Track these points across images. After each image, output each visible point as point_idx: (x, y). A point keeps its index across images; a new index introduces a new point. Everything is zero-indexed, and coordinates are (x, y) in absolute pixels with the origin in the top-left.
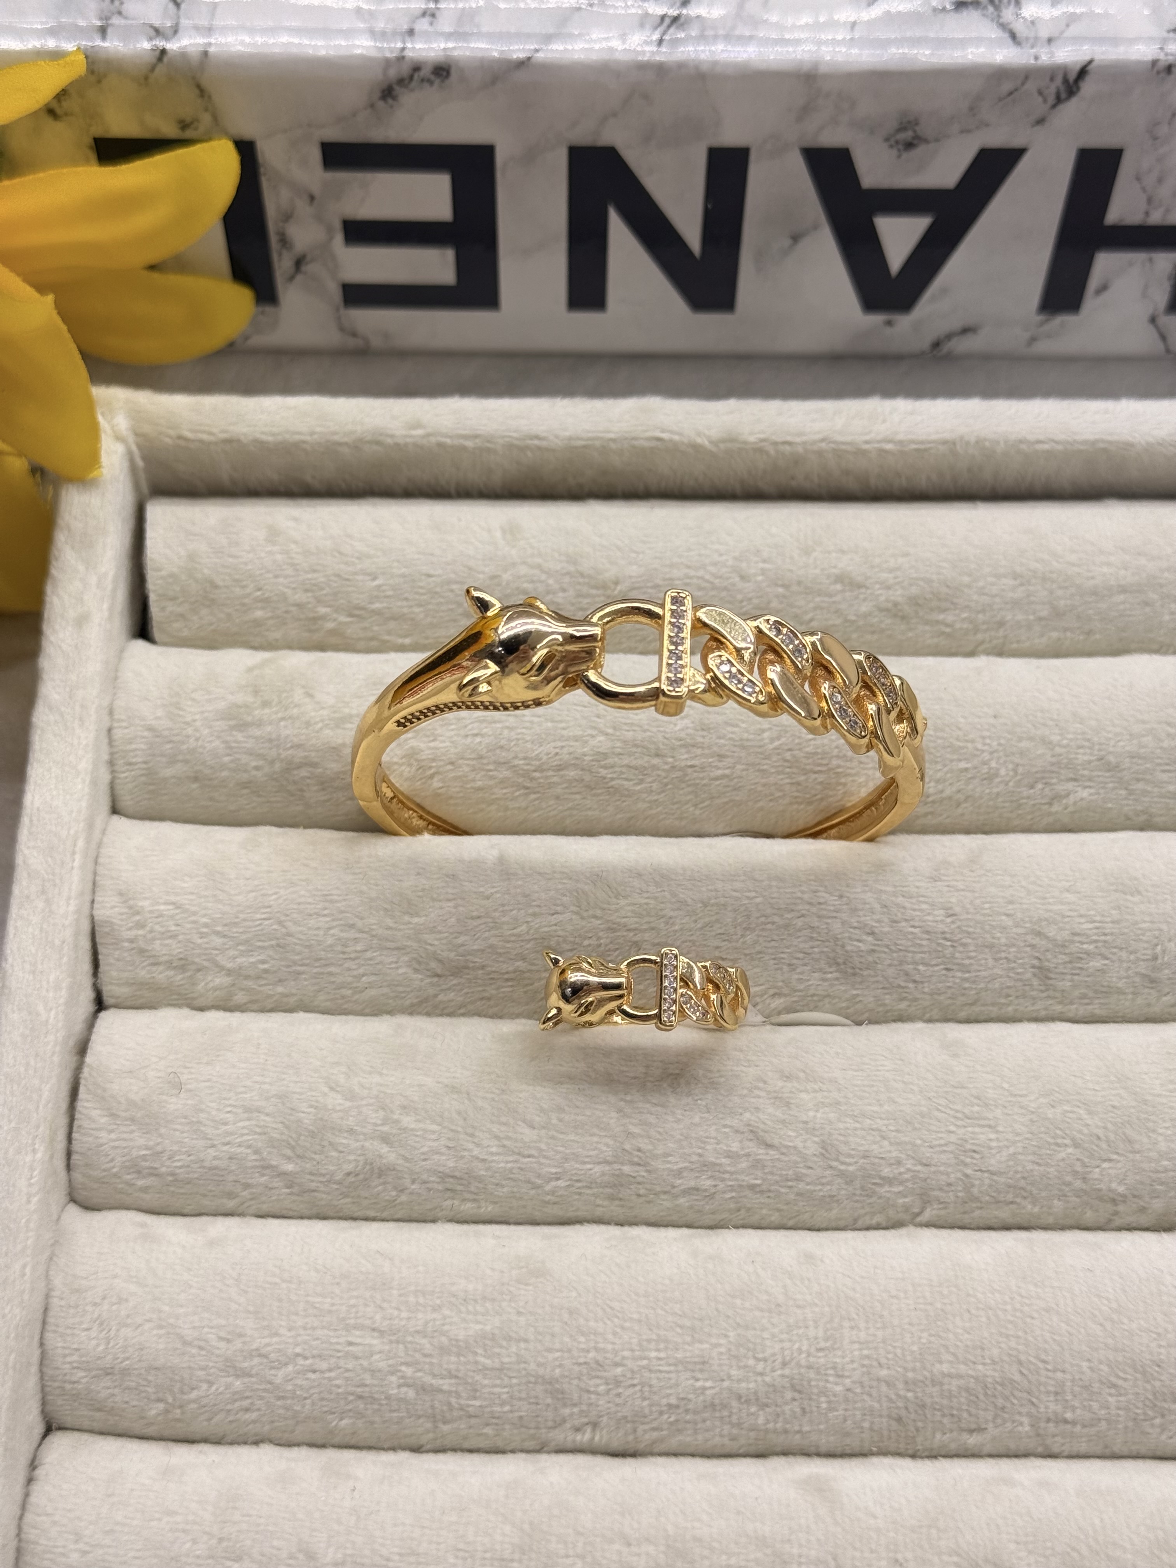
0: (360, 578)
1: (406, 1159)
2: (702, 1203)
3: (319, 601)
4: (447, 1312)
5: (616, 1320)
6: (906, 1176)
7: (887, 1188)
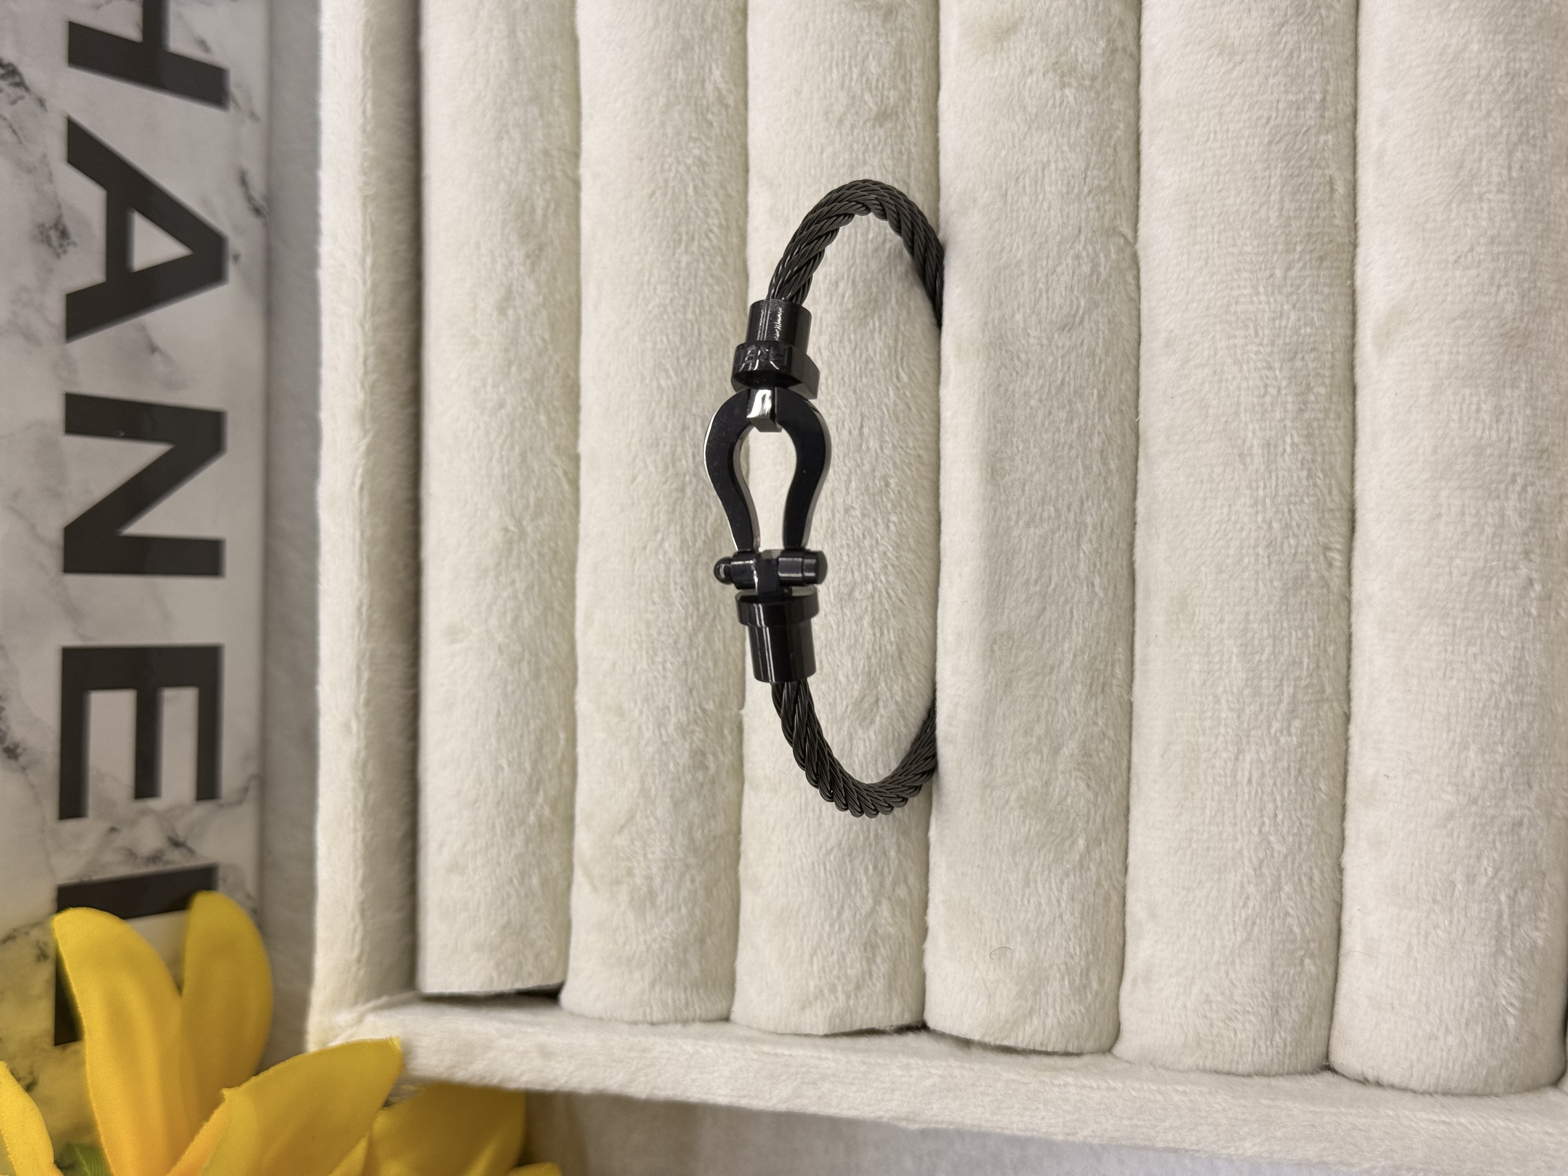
0: (500, 782)
1: (1075, 731)
2: (1115, 446)
3: (522, 822)
5: (1229, 529)
6: (1090, 249)
7: (1102, 269)
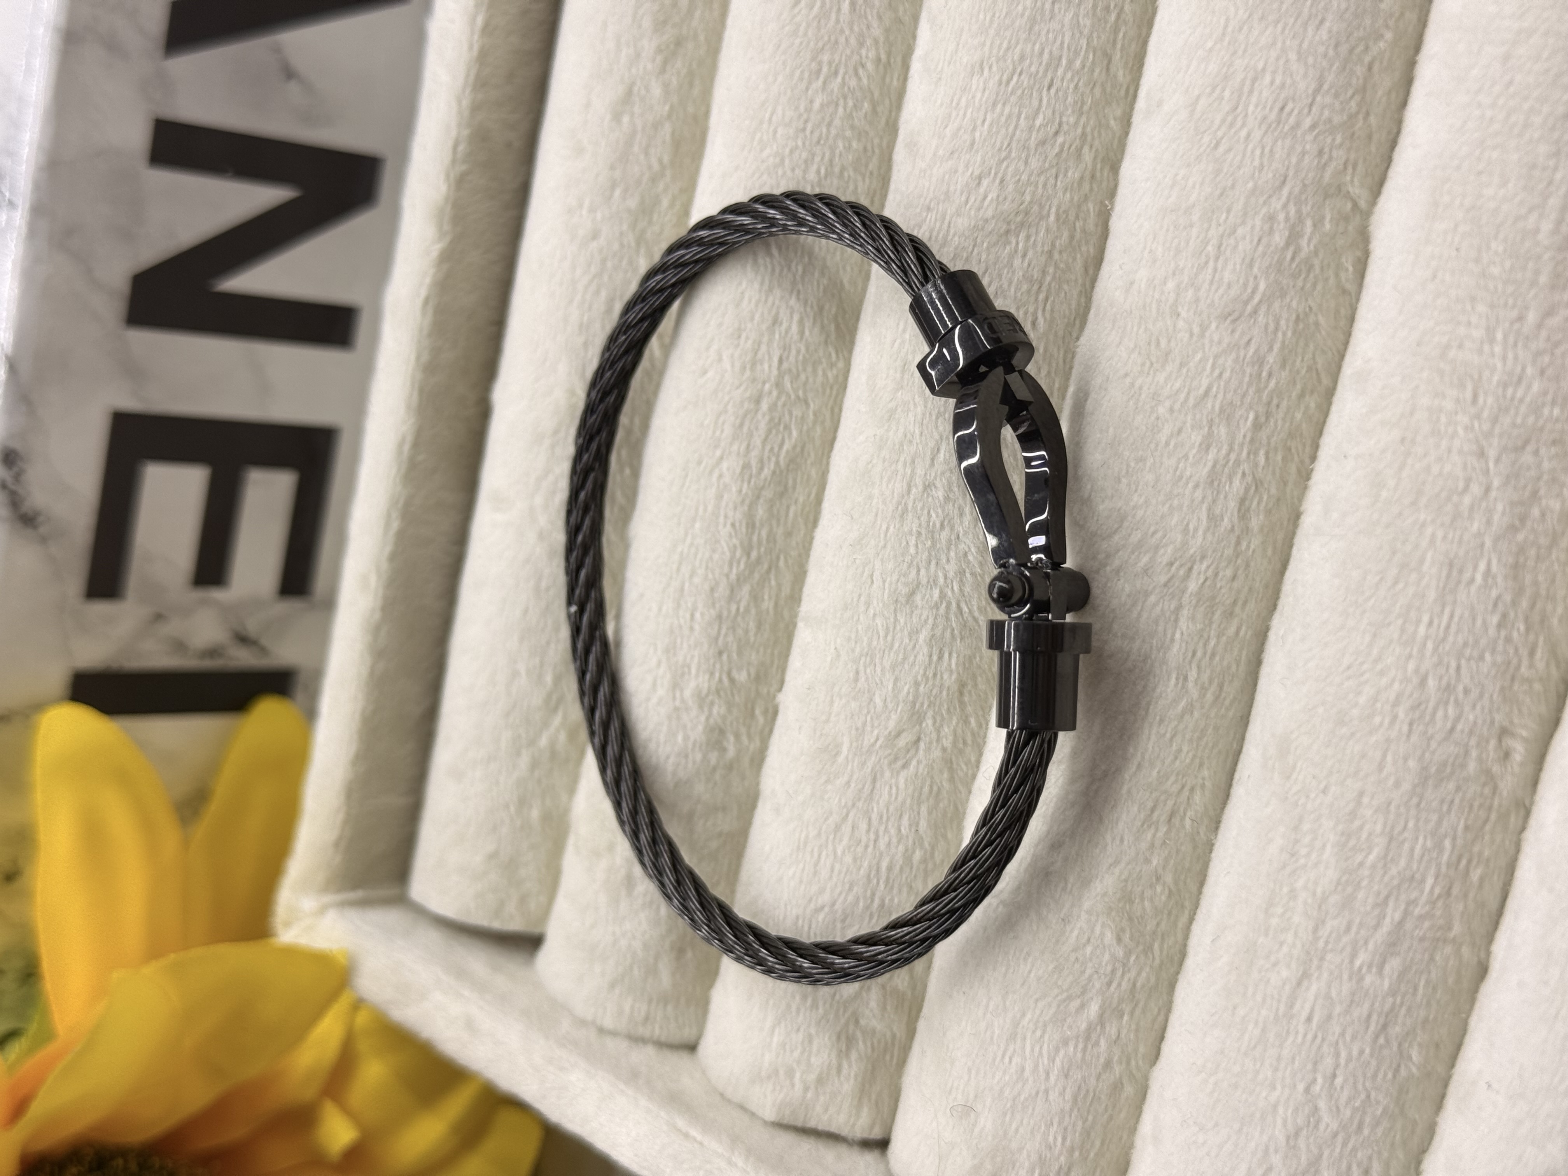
0: (514, 690)
1: (1117, 862)
2: (1265, 497)
3: (532, 743)
4: (1300, 884)
5: (1365, 667)
6: (1293, 212)
7: (1304, 242)
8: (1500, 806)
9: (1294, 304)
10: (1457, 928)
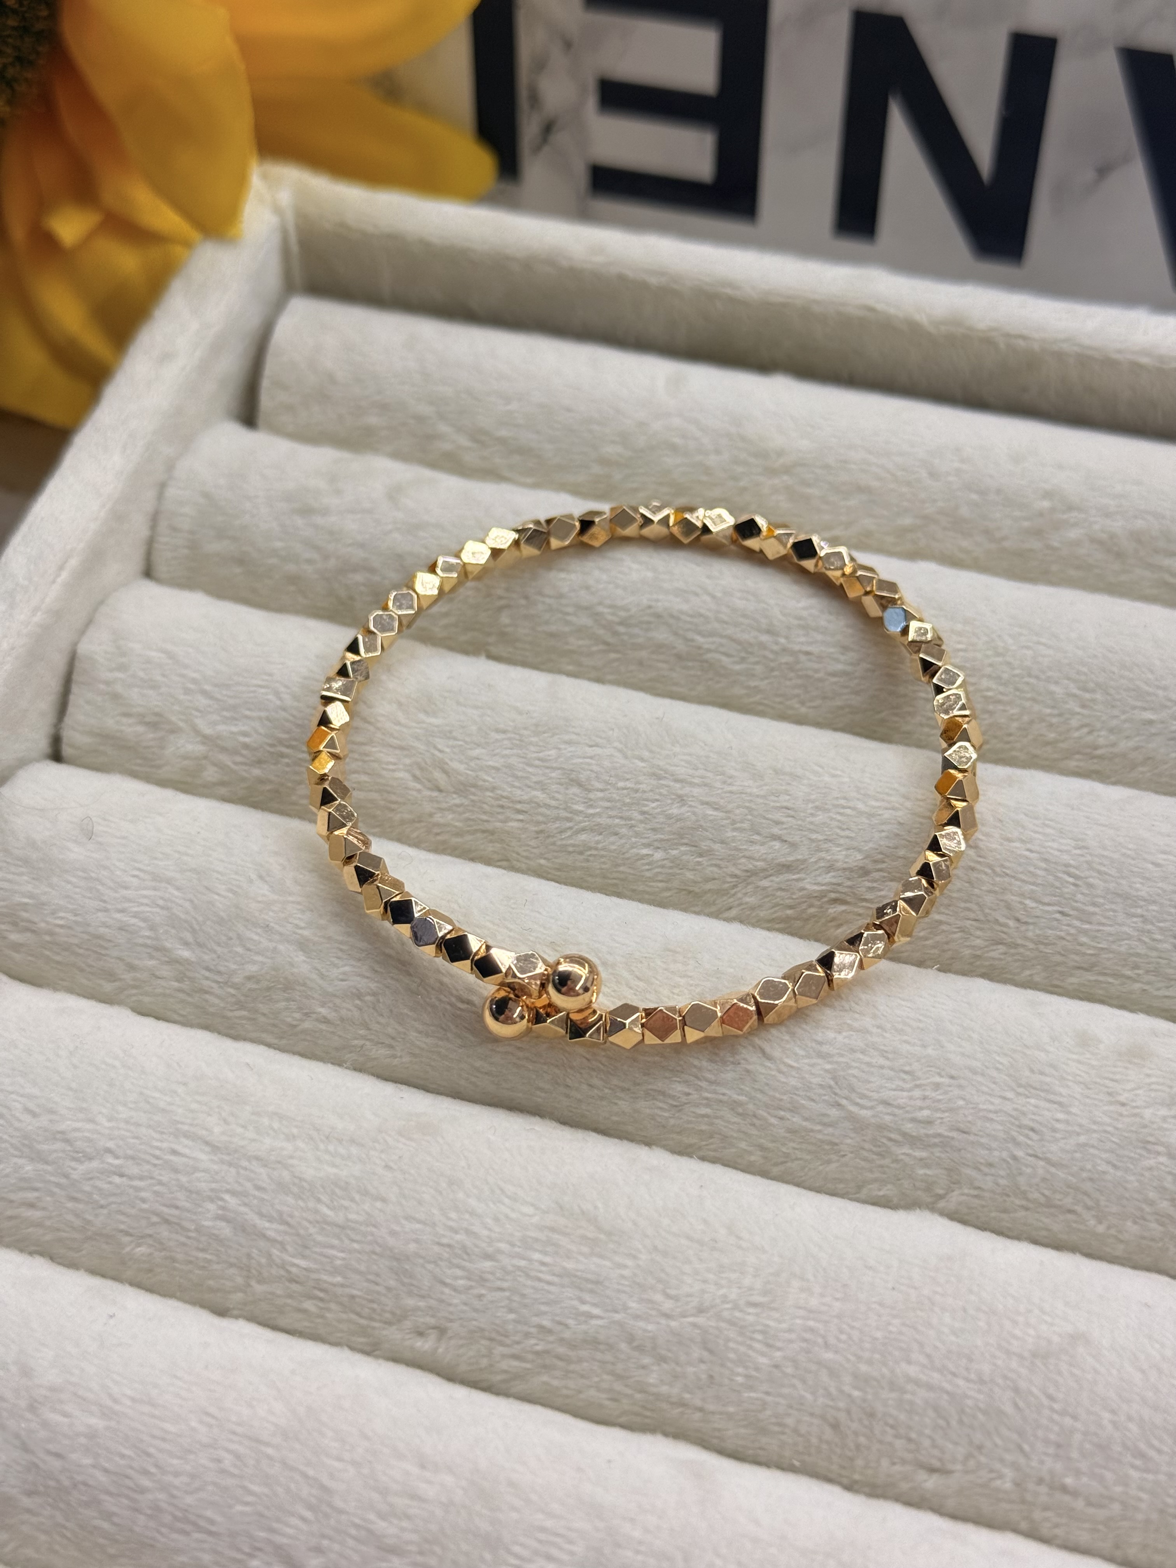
0: (492, 399)
2: (666, 1114)
3: (441, 416)
6: (935, 1141)
7: (907, 1150)
8: (374, 1328)
9: (849, 1141)
10: (259, 1288)
